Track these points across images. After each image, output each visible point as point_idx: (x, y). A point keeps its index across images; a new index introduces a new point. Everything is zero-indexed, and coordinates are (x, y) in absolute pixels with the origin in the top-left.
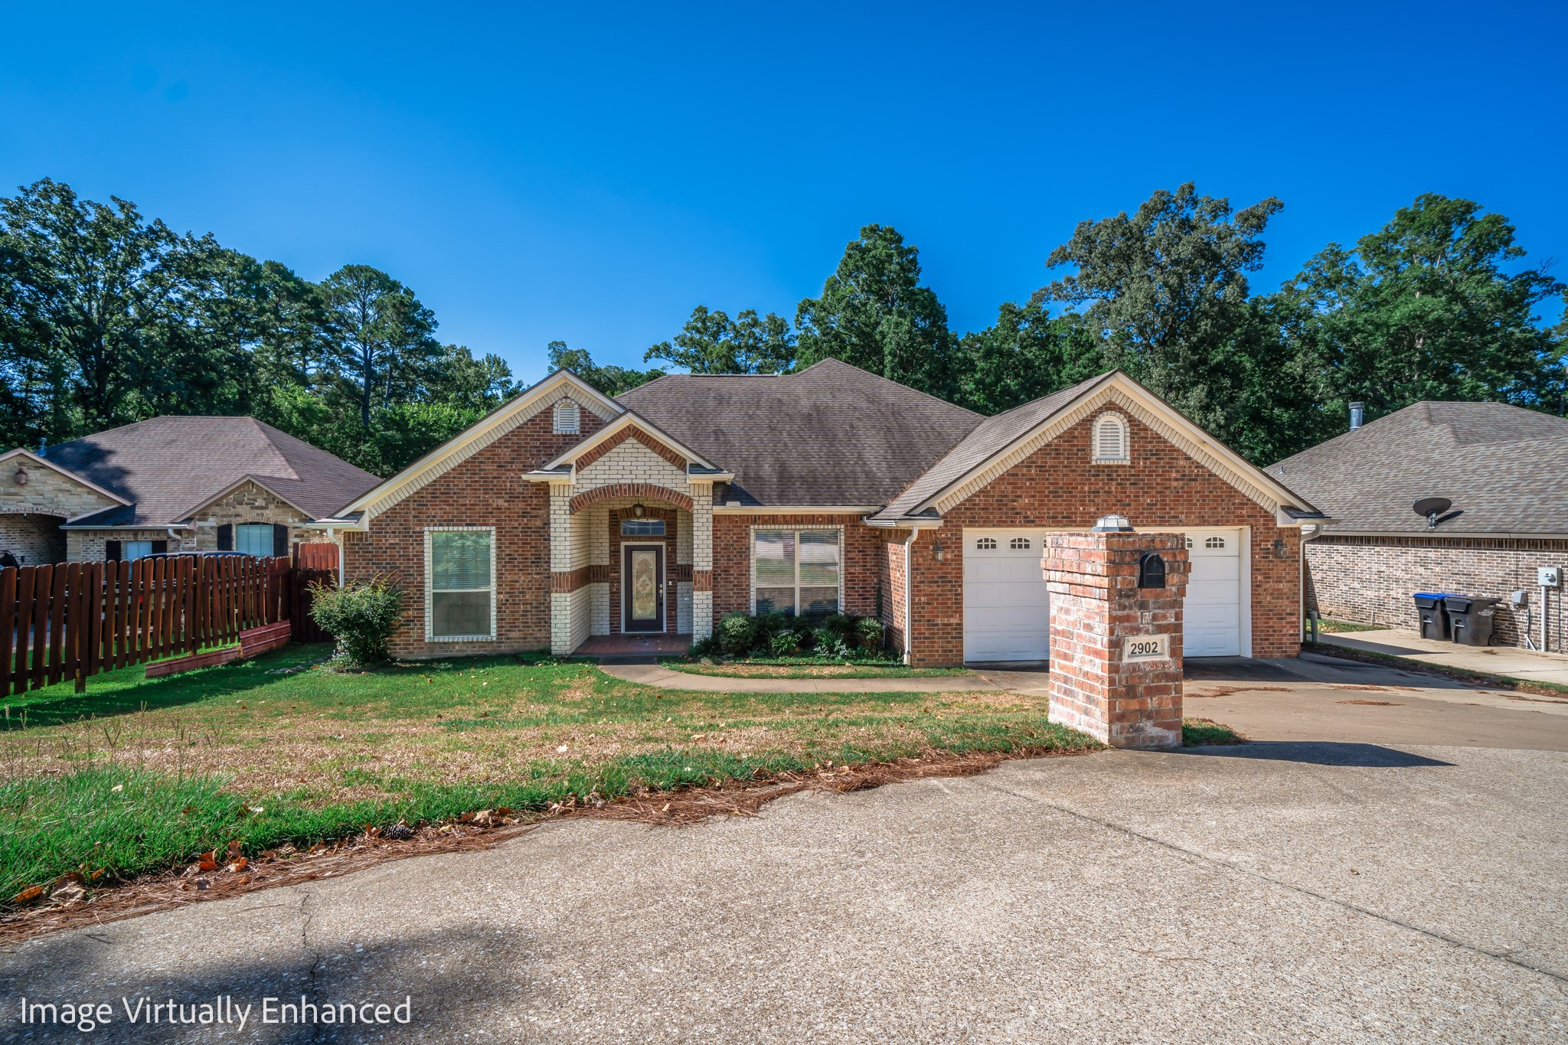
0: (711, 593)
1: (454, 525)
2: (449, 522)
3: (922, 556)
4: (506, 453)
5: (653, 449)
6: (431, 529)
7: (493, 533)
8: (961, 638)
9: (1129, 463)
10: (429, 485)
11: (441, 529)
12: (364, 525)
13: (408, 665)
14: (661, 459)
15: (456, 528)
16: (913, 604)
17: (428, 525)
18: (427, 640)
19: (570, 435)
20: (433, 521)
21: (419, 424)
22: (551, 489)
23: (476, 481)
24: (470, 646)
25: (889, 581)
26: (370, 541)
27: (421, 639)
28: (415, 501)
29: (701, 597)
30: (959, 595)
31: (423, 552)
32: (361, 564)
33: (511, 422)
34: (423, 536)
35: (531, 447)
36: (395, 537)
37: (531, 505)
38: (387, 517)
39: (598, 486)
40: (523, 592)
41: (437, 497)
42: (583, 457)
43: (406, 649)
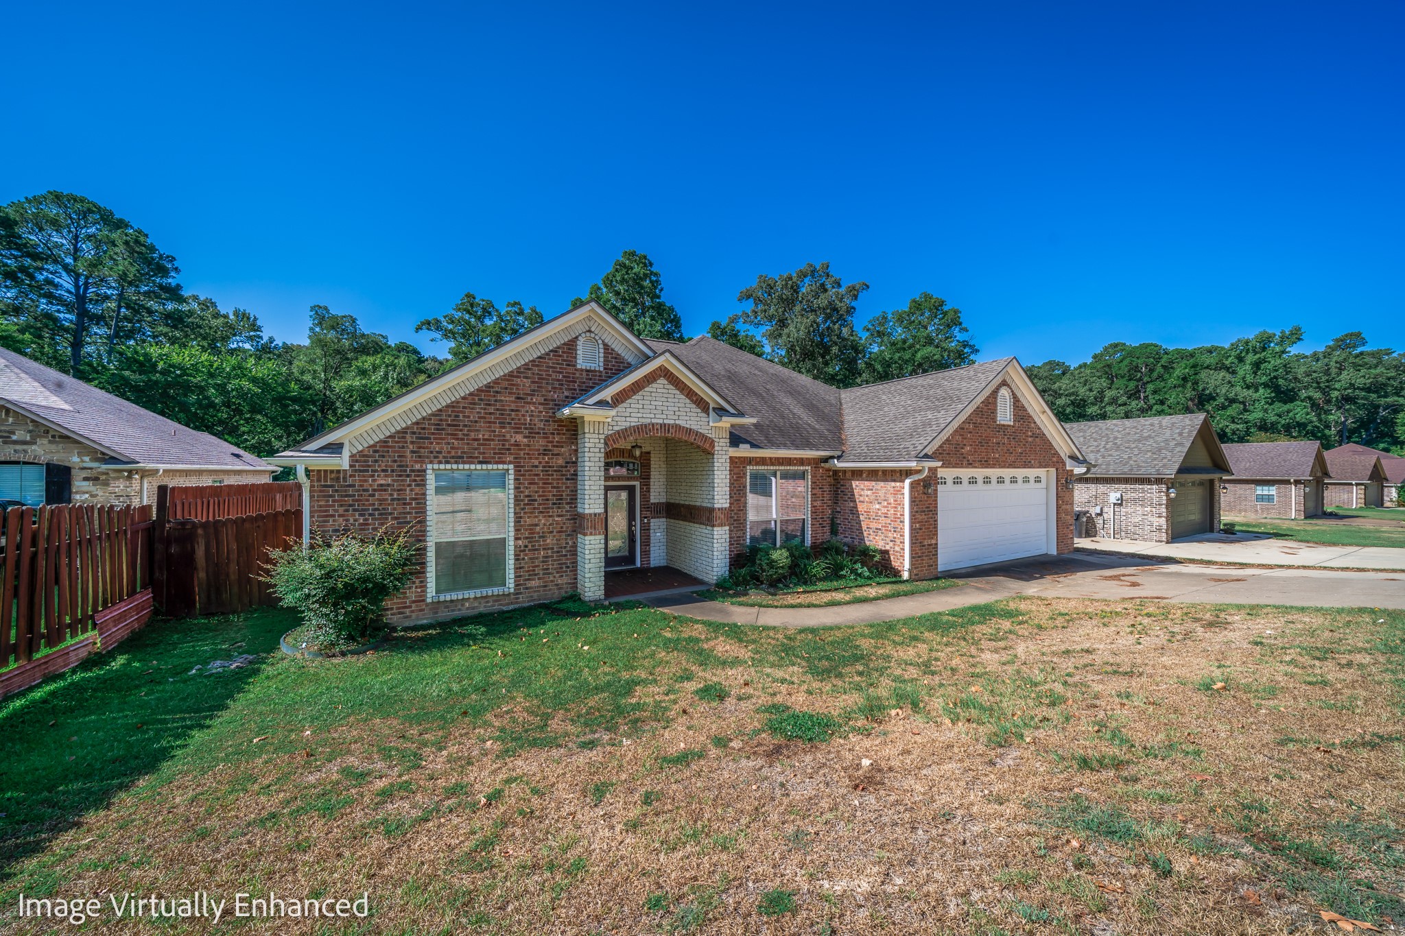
0: (727, 528)
1: (464, 463)
2: (458, 459)
3: (917, 490)
4: (525, 384)
5: (682, 391)
6: (436, 466)
7: (511, 472)
8: (937, 554)
9: (1012, 423)
10: (433, 415)
11: (448, 466)
12: (343, 462)
13: (420, 634)
14: (688, 401)
15: (467, 466)
16: (912, 529)
17: (431, 462)
18: (429, 600)
19: (595, 371)
20: (436, 457)
21: (170, 366)
22: (586, 425)
23: (490, 414)
24: (483, 601)
25: (854, 511)
26: (350, 481)
27: (421, 599)
28: (414, 433)
29: (720, 532)
30: (936, 521)
31: (424, 494)
32: (337, 511)
33: (531, 350)
34: (425, 476)
35: (553, 380)
36: (386, 476)
37: (552, 442)
38: (375, 451)
39: (633, 424)
40: (543, 537)
41: (443, 429)
42: (617, 394)
43: (400, 613)
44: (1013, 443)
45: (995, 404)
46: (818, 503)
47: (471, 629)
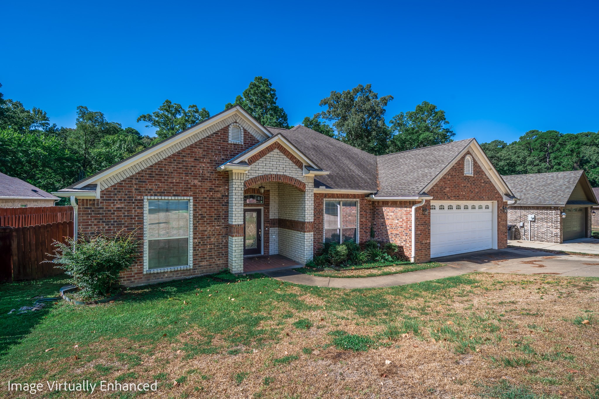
0: (312, 233)
1: (165, 196)
2: (161, 194)
3: (419, 213)
4: (200, 152)
5: (287, 156)
6: (149, 198)
7: (192, 201)
8: (430, 249)
9: (473, 175)
10: (148, 168)
11: (156, 198)
12: (97, 194)
13: (140, 291)
14: (291, 162)
15: (166, 198)
16: (416, 235)
17: (146, 195)
18: (145, 273)
19: (239, 145)
20: (149, 192)
22: (234, 175)
23: (180, 168)
24: (175, 273)
25: (384, 224)
26: (100, 205)
27: (140, 272)
28: (137, 179)
29: (308, 236)
30: (429, 230)
31: (143, 213)
32: (93, 222)
33: (203, 133)
34: (143, 203)
35: (215, 149)
36: (121, 203)
37: (214, 184)
38: (115, 189)
39: (260, 175)
40: (209, 237)
41: (153, 177)
42: (251, 158)
43: (128, 280)
44: (473, 186)
45: (463, 164)
46: (364, 219)
47: (168, 289)
